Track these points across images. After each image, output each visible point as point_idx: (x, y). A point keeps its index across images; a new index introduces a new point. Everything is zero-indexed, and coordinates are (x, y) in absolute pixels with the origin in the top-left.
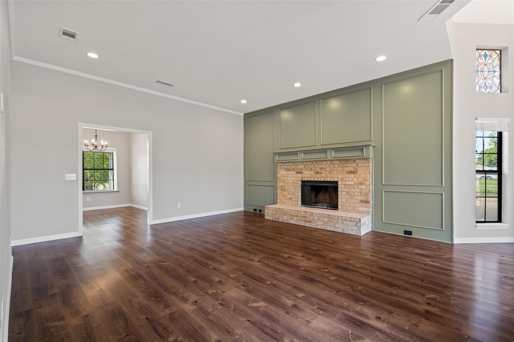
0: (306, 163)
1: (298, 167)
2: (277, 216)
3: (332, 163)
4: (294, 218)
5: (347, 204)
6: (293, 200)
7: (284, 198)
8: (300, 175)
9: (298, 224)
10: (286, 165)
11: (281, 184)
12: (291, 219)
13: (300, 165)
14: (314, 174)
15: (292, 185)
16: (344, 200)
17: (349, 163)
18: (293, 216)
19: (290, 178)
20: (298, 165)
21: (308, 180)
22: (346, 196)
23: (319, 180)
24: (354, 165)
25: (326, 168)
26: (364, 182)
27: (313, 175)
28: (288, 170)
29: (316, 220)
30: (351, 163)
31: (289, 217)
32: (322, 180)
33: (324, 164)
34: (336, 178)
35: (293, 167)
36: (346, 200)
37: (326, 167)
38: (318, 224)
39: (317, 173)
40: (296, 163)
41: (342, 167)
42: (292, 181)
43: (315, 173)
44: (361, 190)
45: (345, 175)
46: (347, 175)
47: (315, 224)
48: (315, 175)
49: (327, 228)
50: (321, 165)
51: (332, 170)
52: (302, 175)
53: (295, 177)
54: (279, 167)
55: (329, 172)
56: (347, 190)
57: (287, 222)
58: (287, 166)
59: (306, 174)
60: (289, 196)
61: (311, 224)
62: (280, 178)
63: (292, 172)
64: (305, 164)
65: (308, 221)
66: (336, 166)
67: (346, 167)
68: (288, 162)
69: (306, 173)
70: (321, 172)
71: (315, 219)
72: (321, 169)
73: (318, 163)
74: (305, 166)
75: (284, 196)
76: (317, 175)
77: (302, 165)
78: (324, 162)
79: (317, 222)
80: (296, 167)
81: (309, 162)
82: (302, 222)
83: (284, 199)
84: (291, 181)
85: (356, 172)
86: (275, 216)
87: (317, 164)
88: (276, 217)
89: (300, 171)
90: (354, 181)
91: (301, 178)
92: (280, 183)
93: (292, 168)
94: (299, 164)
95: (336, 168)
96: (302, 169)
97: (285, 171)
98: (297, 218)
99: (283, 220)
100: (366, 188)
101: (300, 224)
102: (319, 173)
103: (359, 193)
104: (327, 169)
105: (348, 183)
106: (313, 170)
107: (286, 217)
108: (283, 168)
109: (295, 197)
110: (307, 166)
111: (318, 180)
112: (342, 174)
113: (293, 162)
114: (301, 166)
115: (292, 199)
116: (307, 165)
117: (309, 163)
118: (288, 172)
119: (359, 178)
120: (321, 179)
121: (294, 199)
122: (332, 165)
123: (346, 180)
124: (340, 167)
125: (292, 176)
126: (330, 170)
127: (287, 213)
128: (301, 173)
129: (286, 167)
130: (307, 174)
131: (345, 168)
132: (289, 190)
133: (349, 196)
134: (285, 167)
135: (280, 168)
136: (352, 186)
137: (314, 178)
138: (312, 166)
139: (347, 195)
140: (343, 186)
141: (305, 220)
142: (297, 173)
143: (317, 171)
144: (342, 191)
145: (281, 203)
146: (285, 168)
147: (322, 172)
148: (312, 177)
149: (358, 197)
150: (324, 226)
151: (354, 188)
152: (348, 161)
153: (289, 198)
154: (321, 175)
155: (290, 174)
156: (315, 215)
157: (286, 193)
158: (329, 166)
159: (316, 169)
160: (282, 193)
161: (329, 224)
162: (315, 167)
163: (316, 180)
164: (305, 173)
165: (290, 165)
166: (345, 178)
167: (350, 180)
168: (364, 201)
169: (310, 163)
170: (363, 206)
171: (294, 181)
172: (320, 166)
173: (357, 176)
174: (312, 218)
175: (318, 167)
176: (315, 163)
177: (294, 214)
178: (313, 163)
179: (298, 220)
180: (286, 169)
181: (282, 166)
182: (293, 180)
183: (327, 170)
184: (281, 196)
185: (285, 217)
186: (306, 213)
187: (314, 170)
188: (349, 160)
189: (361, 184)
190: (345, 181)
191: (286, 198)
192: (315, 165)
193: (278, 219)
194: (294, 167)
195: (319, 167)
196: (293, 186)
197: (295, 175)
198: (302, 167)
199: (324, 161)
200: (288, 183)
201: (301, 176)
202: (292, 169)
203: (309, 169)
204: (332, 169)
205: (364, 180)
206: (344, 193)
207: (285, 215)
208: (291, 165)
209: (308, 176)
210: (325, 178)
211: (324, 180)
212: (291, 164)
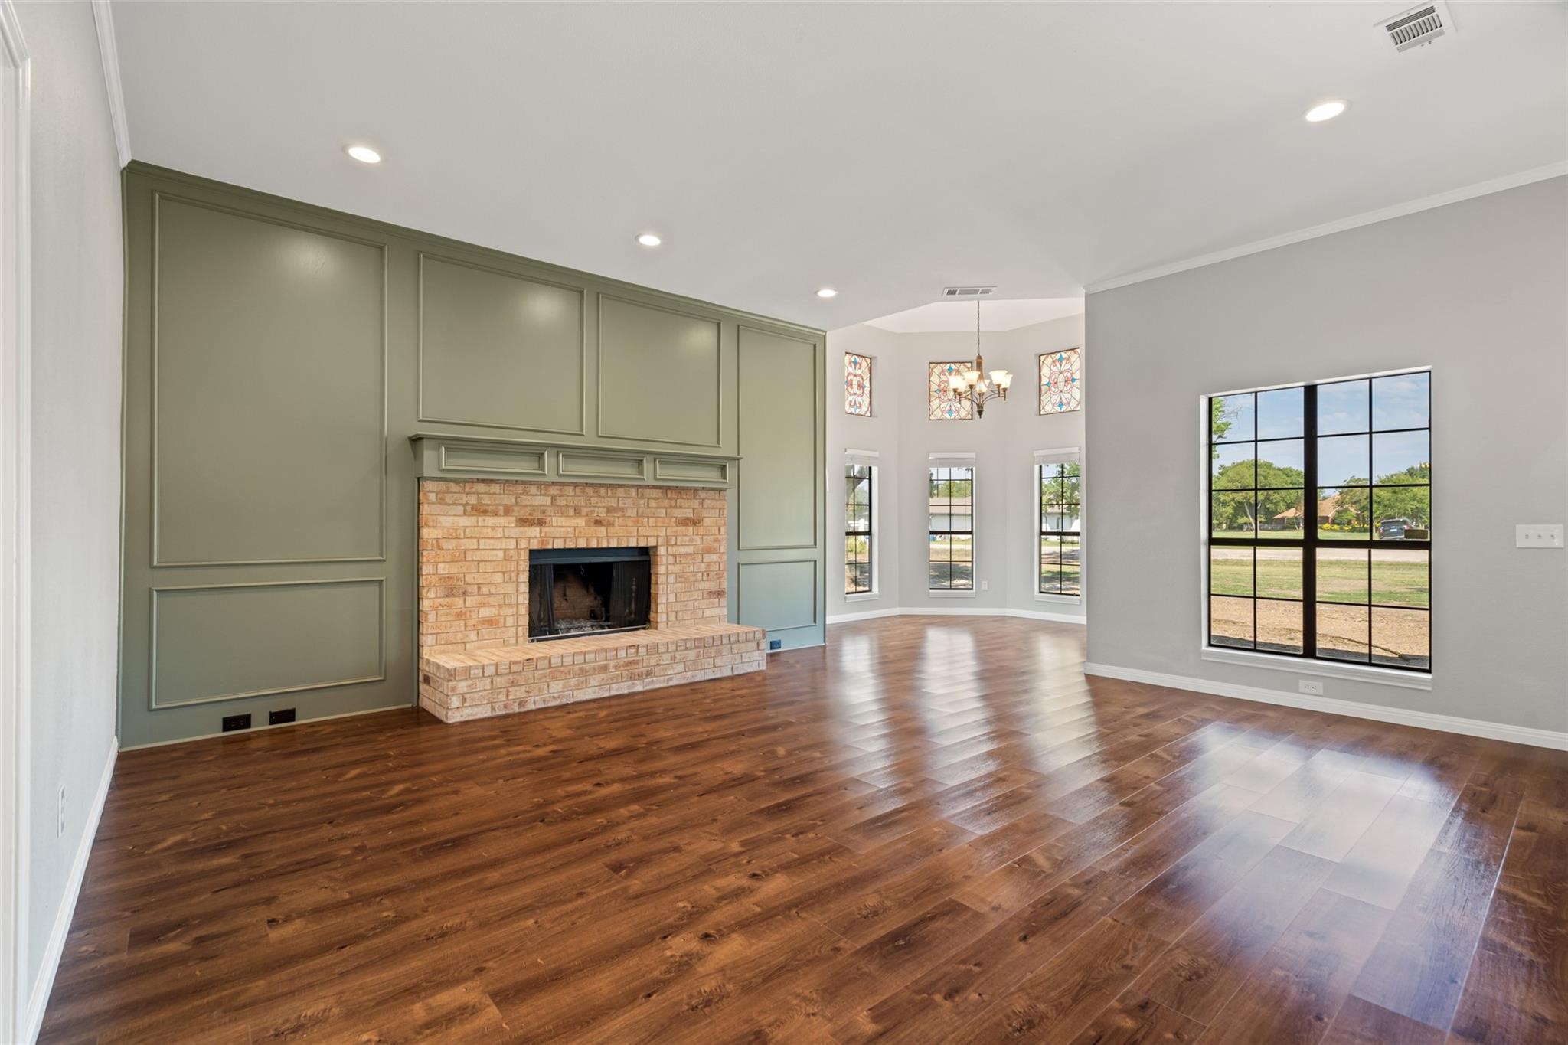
0: (561, 490)
1: (525, 500)
2: (518, 693)
3: (642, 495)
4: (594, 679)
5: (679, 607)
6: (505, 626)
7: (463, 625)
8: (534, 531)
9: (606, 694)
10: (474, 490)
11: (444, 569)
12: (578, 687)
13: (536, 495)
14: (587, 525)
15: (500, 570)
16: (672, 598)
17: (685, 497)
18: (587, 672)
19: (492, 541)
20: (525, 493)
21: (567, 547)
22: (677, 585)
23: (604, 545)
24: (696, 503)
25: (626, 508)
26: (716, 545)
27: (586, 529)
28: (480, 510)
29: (667, 662)
30: (688, 499)
31: (573, 682)
32: (614, 544)
33: (621, 495)
34: (653, 538)
35: (505, 502)
36: (678, 595)
37: (626, 506)
38: (672, 673)
39: (598, 523)
40: (520, 489)
41: (666, 508)
42: (500, 555)
43: (592, 524)
44: (709, 564)
45: (675, 529)
46: (679, 529)
47: (662, 678)
48: (592, 529)
49: (696, 676)
50: (609, 499)
51: (642, 516)
52: (545, 529)
53: (512, 538)
54: (432, 497)
55: (632, 519)
56: (677, 568)
57: (564, 701)
58: (474, 493)
59: (557, 526)
60: (485, 613)
61: (652, 681)
62: (438, 545)
63: (501, 521)
64: (554, 491)
65: (642, 673)
66: (653, 503)
67: (676, 508)
68: (483, 481)
69: (559, 524)
70: (609, 521)
71: (661, 663)
72: (608, 511)
73: (603, 491)
74: (553, 498)
75: (460, 615)
76: (596, 528)
77: (545, 495)
78: (619, 490)
79: (669, 669)
80: (517, 502)
81: (572, 488)
82: (622, 682)
83: (463, 628)
84: (495, 552)
85: (699, 523)
86: (507, 696)
87: (599, 496)
88: (511, 697)
89: (537, 516)
90: (694, 543)
91: (539, 541)
92: (441, 565)
93: (499, 505)
94: (533, 490)
95: (653, 510)
96: (542, 508)
97: (465, 513)
98: (603, 676)
99: (544, 701)
100: (719, 560)
101: (614, 693)
102: (605, 524)
103: (705, 574)
104: (629, 511)
105: (682, 550)
106: (584, 514)
107: (561, 686)
108: (457, 505)
109: (510, 611)
110: (563, 498)
111: (600, 546)
112: (666, 527)
113: (507, 481)
114: (539, 497)
115: (498, 622)
116: (561, 496)
117: (570, 490)
118: (480, 519)
119: (705, 538)
120: (608, 543)
121: (510, 621)
122: (642, 502)
123: (678, 543)
124: (662, 508)
125: (499, 536)
126: (635, 515)
127: (562, 669)
128: (541, 523)
129: (473, 500)
130: (562, 527)
131: (674, 510)
132: (485, 590)
133: (683, 585)
134: (464, 499)
135: (441, 501)
136: (690, 557)
137: (587, 540)
138: (580, 500)
139: (679, 582)
140: (671, 560)
141: (631, 673)
142: (523, 522)
143: (599, 518)
144: (667, 574)
145: (443, 647)
146: (467, 504)
147: (614, 521)
148: (581, 537)
149: (703, 583)
150: (689, 674)
151: (694, 563)
152: (682, 492)
153: (488, 621)
154: (610, 529)
155: (493, 528)
156: (662, 649)
157: (468, 603)
158: (634, 504)
159: (594, 511)
160: (449, 606)
161: (700, 664)
162: (590, 503)
163: (594, 545)
164: (554, 524)
165: (492, 491)
166: (674, 538)
167: (687, 543)
168: (715, 593)
169: (574, 490)
170: (713, 604)
171: (512, 553)
172: (608, 501)
173: (701, 530)
174: (653, 662)
175: (599, 505)
176: (589, 490)
177: (592, 664)
178: (584, 492)
179: (607, 680)
180: (469, 508)
181: (448, 492)
182: (505, 551)
183: (627, 515)
184: (444, 618)
185: (556, 687)
186: (634, 651)
187: (587, 515)
188: (684, 489)
189: (709, 550)
190: (676, 544)
191: (471, 623)
192: (591, 497)
193: (520, 704)
194: (509, 500)
195: (604, 504)
196: (504, 573)
197: (516, 531)
198: (544, 503)
199: (620, 486)
200: (479, 562)
201: (538, 536)
202: (501, 508)
203: (571, 511)
204: (643, 513)
205: (716, 540)
206: (672, 579)
207: (554, 679)
208: (495, 494)
209: (568, 532)
210: (622, 540)
211: (619, 546)
212: (496, 488)
